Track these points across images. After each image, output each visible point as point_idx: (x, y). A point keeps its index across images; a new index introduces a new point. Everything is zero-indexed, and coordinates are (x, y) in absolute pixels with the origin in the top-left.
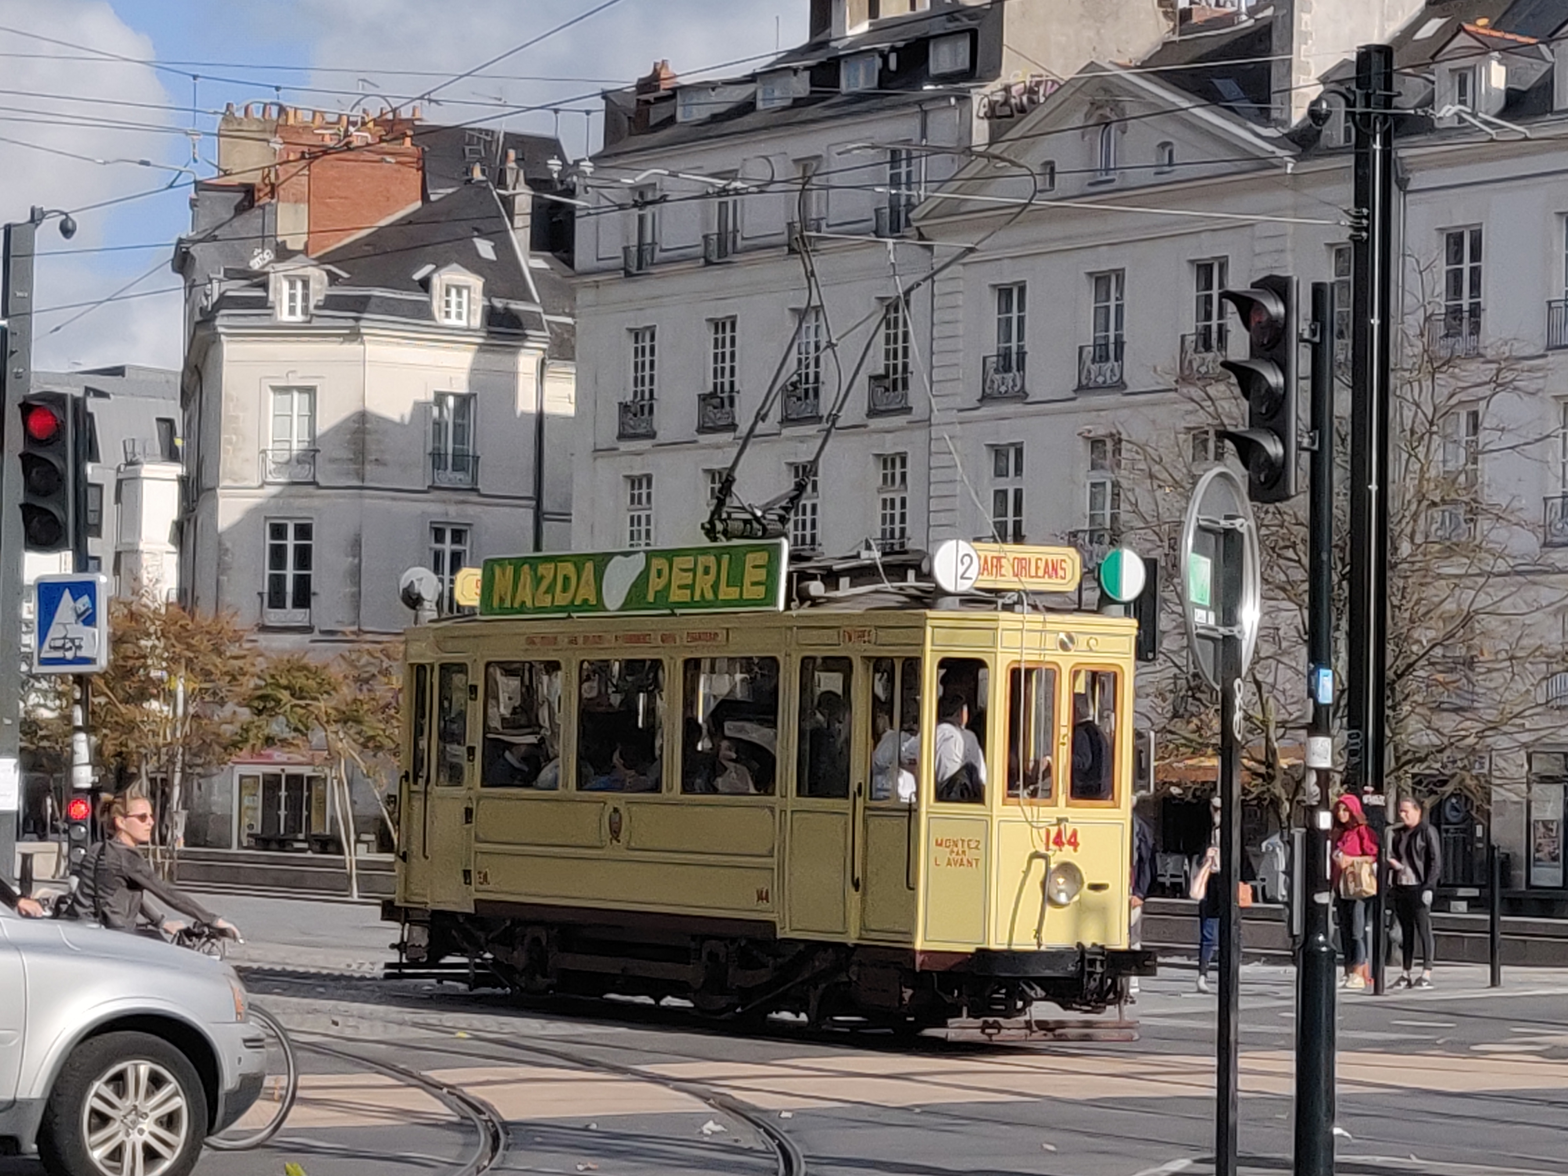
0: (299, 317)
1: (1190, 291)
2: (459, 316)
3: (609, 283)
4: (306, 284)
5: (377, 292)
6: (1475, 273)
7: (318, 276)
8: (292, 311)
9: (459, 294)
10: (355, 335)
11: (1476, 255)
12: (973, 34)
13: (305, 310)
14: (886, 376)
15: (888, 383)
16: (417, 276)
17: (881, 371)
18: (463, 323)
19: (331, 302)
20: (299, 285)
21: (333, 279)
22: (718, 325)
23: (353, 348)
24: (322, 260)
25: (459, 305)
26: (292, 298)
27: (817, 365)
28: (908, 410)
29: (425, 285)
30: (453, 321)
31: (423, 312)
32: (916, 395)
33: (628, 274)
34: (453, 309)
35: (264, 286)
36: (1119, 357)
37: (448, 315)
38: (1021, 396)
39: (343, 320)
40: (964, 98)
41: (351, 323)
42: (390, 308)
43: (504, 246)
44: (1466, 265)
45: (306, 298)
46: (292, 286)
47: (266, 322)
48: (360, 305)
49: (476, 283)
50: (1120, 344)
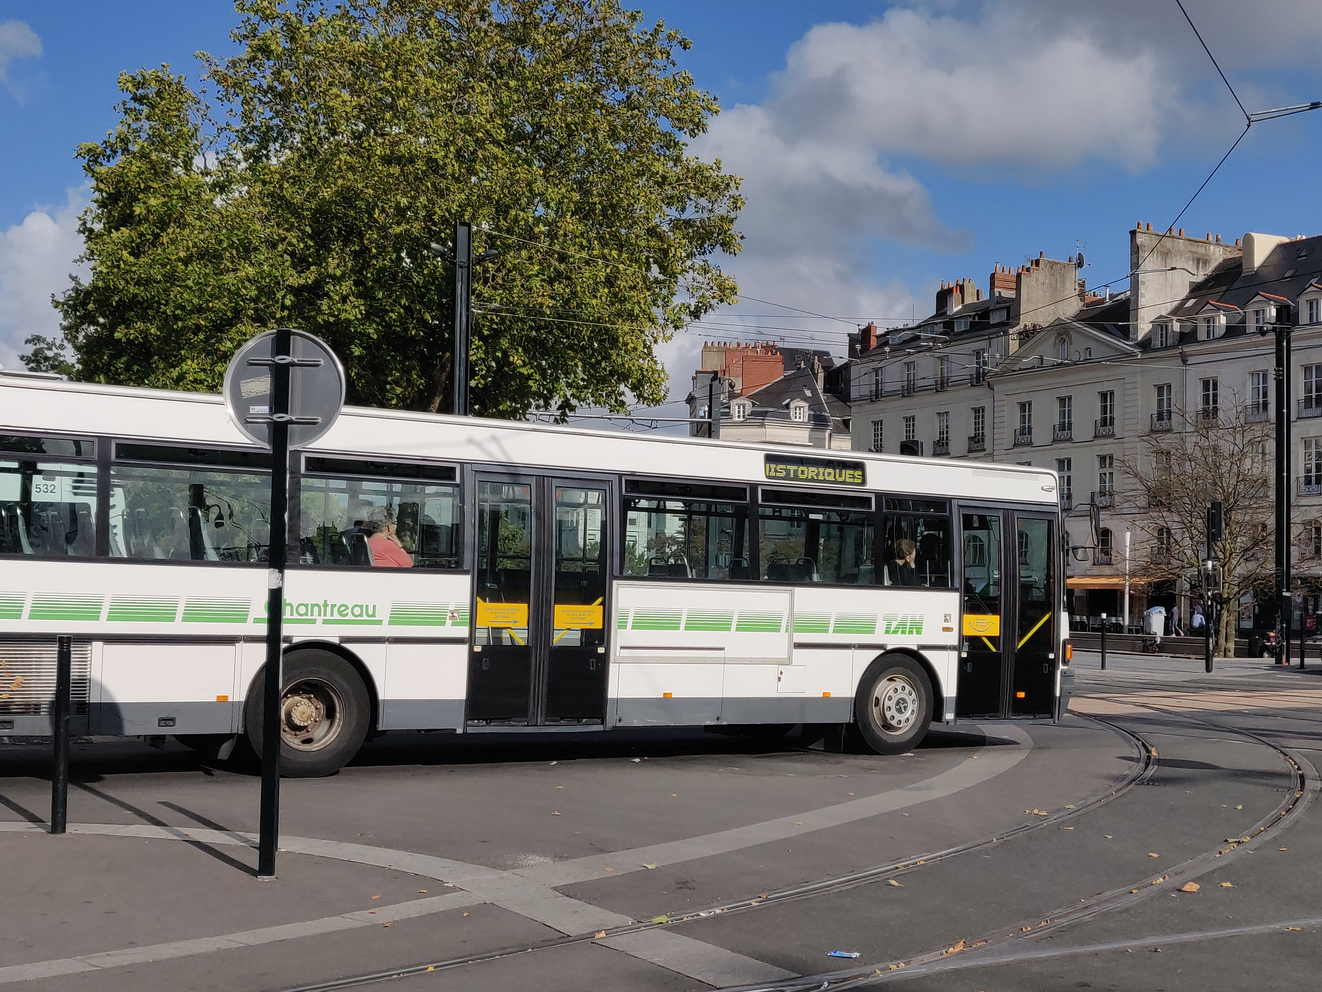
0: (742, 419)
1: (1098, 404)
2: (800, 418)
3: (866, 404)
4: (744, 407)
5: (770, 410)
6: (1215, 396)
7: (748, 403)
8: (739, 417)
9: (800, 410)
10: (762, 425)
11: (1215, 388)
12: (1008, 309)
13: (744, 416)
14: (975, 437)
15: (976, 440)
16: (784, 403)
17: (973, 435)
18: (801, 420)
19: (753, 414)
20: (741, 407)
21: (754, 405)
22: (907, 419)
23: (763, 430)
24: (748, 397)
25: (800, 414)
26: (739, 412)
27: (947, 433)
28: (985, 450)
29: (787, 406)
30: (797, 420)
31: (787, 416)
32: (987, 444)
33: (872, 401)
34: (798, 415)
35: (729, 408)
36: (1070, 429)
37: (796, 417)
38: (1030, 444)
39: (758, 420)
40: (1006, 333)
41: (761, 421)
42: (775, 415)
43: (814, 391)
44: (1211, 392)
45: (744, 412)
46: (739, 408)
47: (730, 421)
48: (764, 414)
49: (805, 405)
50: (1070, 424)
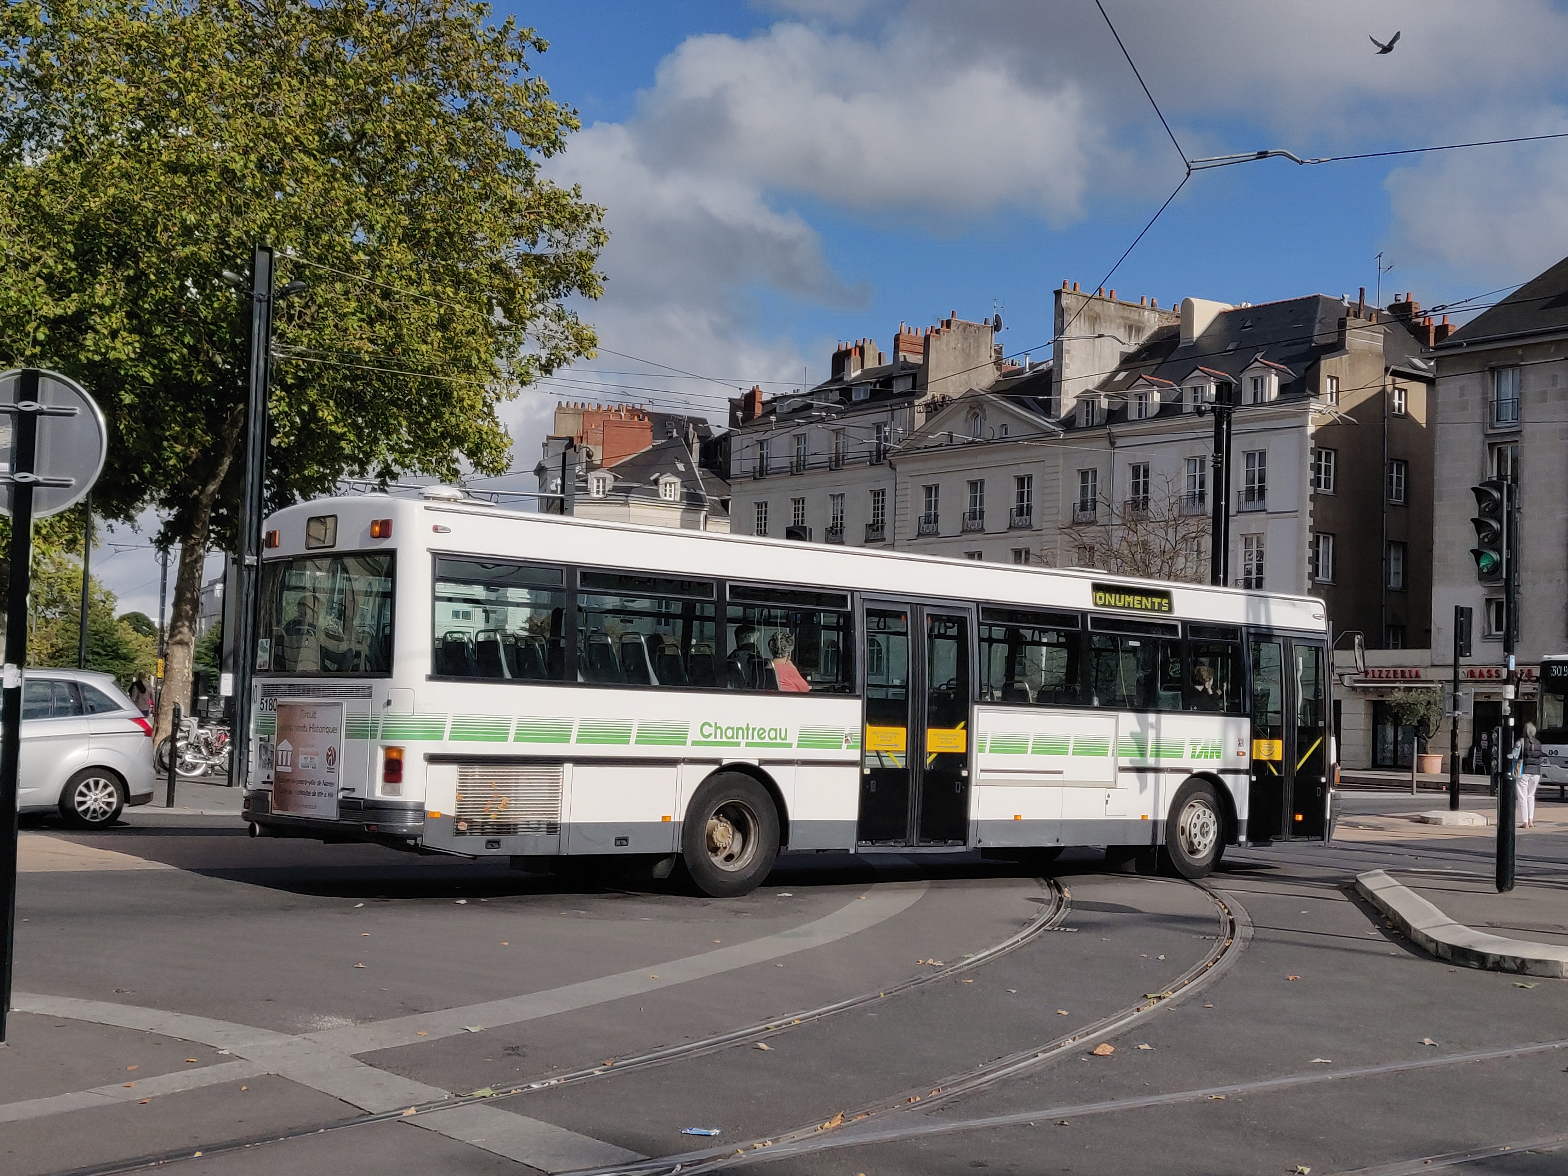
0: (601, 495)
1: (1014, 490)
2: (670, 496)
3: (747, 482)
4: (604, 481)
5: (635, 485)
6: (1146, 484)
7: (609, 477)
8: (598, 492)
9: (671, 487)
10: (626, 504)
11: (1146, 475)
12: (914, 376)
13: (604, 492)
14: (874, 524)
15: (875, 528)
16: (652, 478)
17: (871, 522)
18: (672, 499)
19: (615, 489)
20: (601, 481)
21: (616, 478)
22: (796, 502)
23: (626, 508)
24: (611, 470)
25: (671, 491)
26: (598, 487)
27: (842, 519)
28: (884, 540)
29: (656, 482)
30: (668, 498)
31: (656, 494)
32: (887, 533)
33: (755, 479)
34: (668, 493)
35: (586, 481)
36: (981, 517)
37: (665, 495)
38: (936, 534)
39: (621, 497)
40: (911, 405)
41: (624, 498)
42: (640, 491)
43: (688, 465)
44: (1142, 480)
45: (604, 487)
46: (598, 482)
47: (586, 497)
48: (628, 490)
49: (677, 480)
50: (982, 512)
